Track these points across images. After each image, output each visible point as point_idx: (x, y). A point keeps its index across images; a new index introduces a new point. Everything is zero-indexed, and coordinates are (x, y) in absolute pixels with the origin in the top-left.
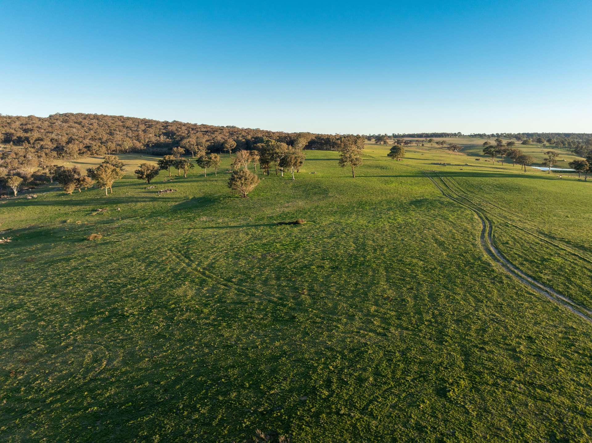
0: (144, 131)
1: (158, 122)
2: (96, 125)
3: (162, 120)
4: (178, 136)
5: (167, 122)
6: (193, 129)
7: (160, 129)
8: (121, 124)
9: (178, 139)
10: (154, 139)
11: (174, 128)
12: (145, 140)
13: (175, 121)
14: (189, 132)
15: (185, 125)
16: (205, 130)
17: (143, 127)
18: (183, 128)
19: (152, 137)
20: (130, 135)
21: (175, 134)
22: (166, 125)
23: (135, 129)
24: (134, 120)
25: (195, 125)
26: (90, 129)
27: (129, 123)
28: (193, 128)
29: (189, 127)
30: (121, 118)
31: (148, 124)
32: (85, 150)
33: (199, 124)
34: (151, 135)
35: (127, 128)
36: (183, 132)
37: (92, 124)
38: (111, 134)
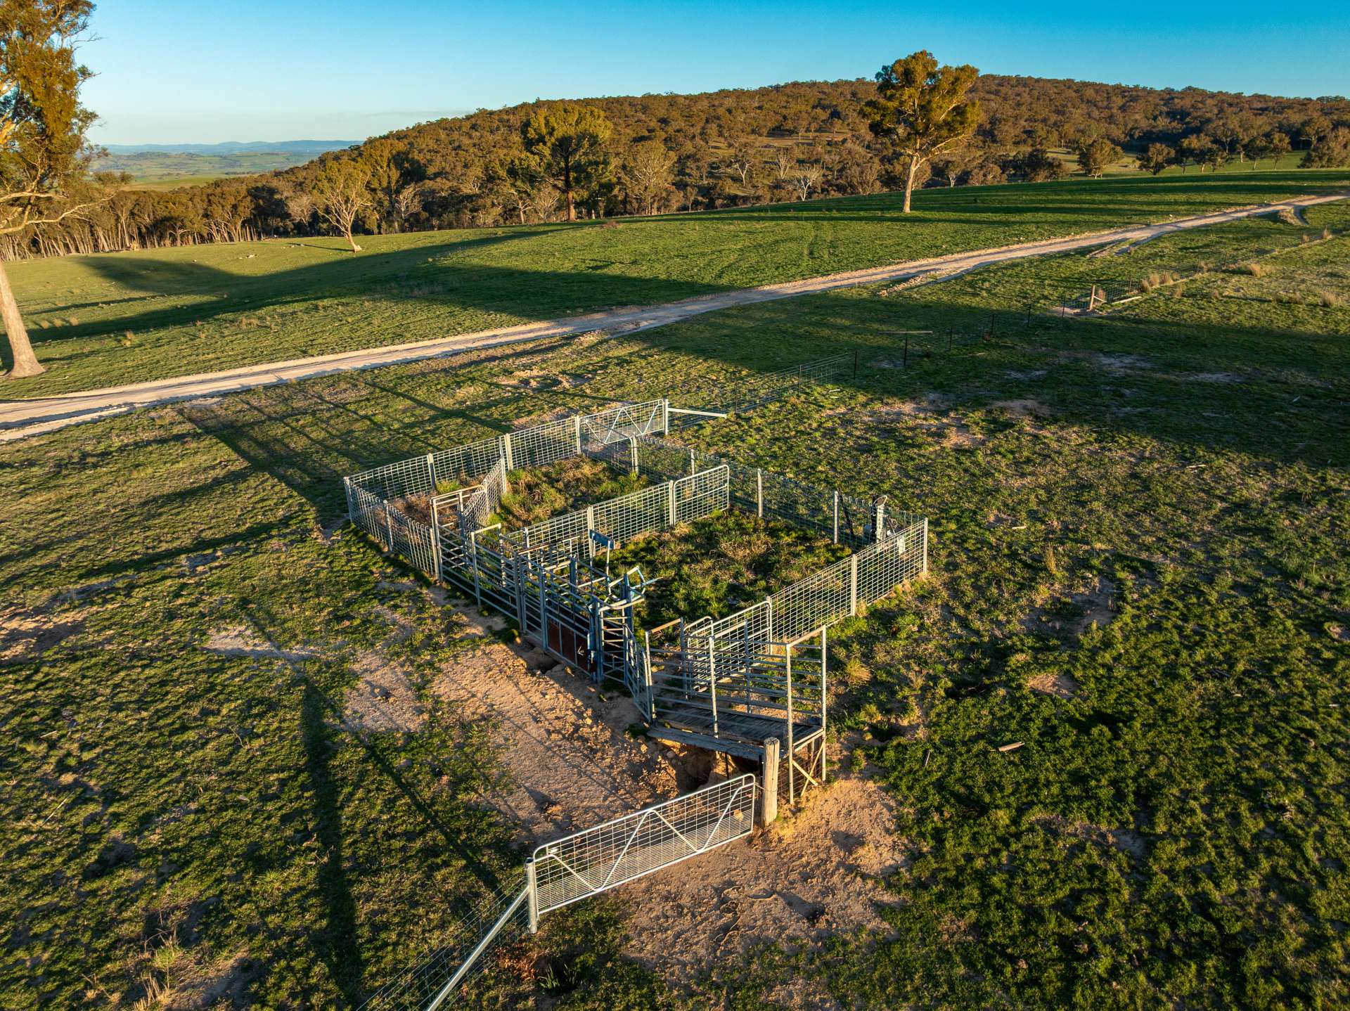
0: (1123, 108)
1: (1151, 92)
2: (1026, 96)
3: (1159, 87)
4: (1195, 118)
5: (1170, 91)
6: (1231, 105)
7: (1156, 105)
8: (1074, 94)
9: (1196, 123)
10: (1144, 124)
11: (1187, 103)
12: (1126, 125)
13: (1189, 88)
14: (1221, 111)
15: (1213, 96)
16: (1259, 106)
17: (1119, 101)
18: (1209, 102)
19: (1139, 119)
20: (1096, 114)
21: (1189, 114)
22: (1169, 96)
23: (1105, 103)
24: (1098, 88)
25: (1239, 96)
26: (1019, 104)
27: (1090, 93)
28: (1236, 102)
29: (1223, 102)
30: (1069, 84)
31: (1131, 96)
32: (1024, 136)
33: (1248, 93)
34: (1137, 117)
35: (1088, 101)
36: (1210, 109)
37: (1018, 95)
38: (1058, 112)
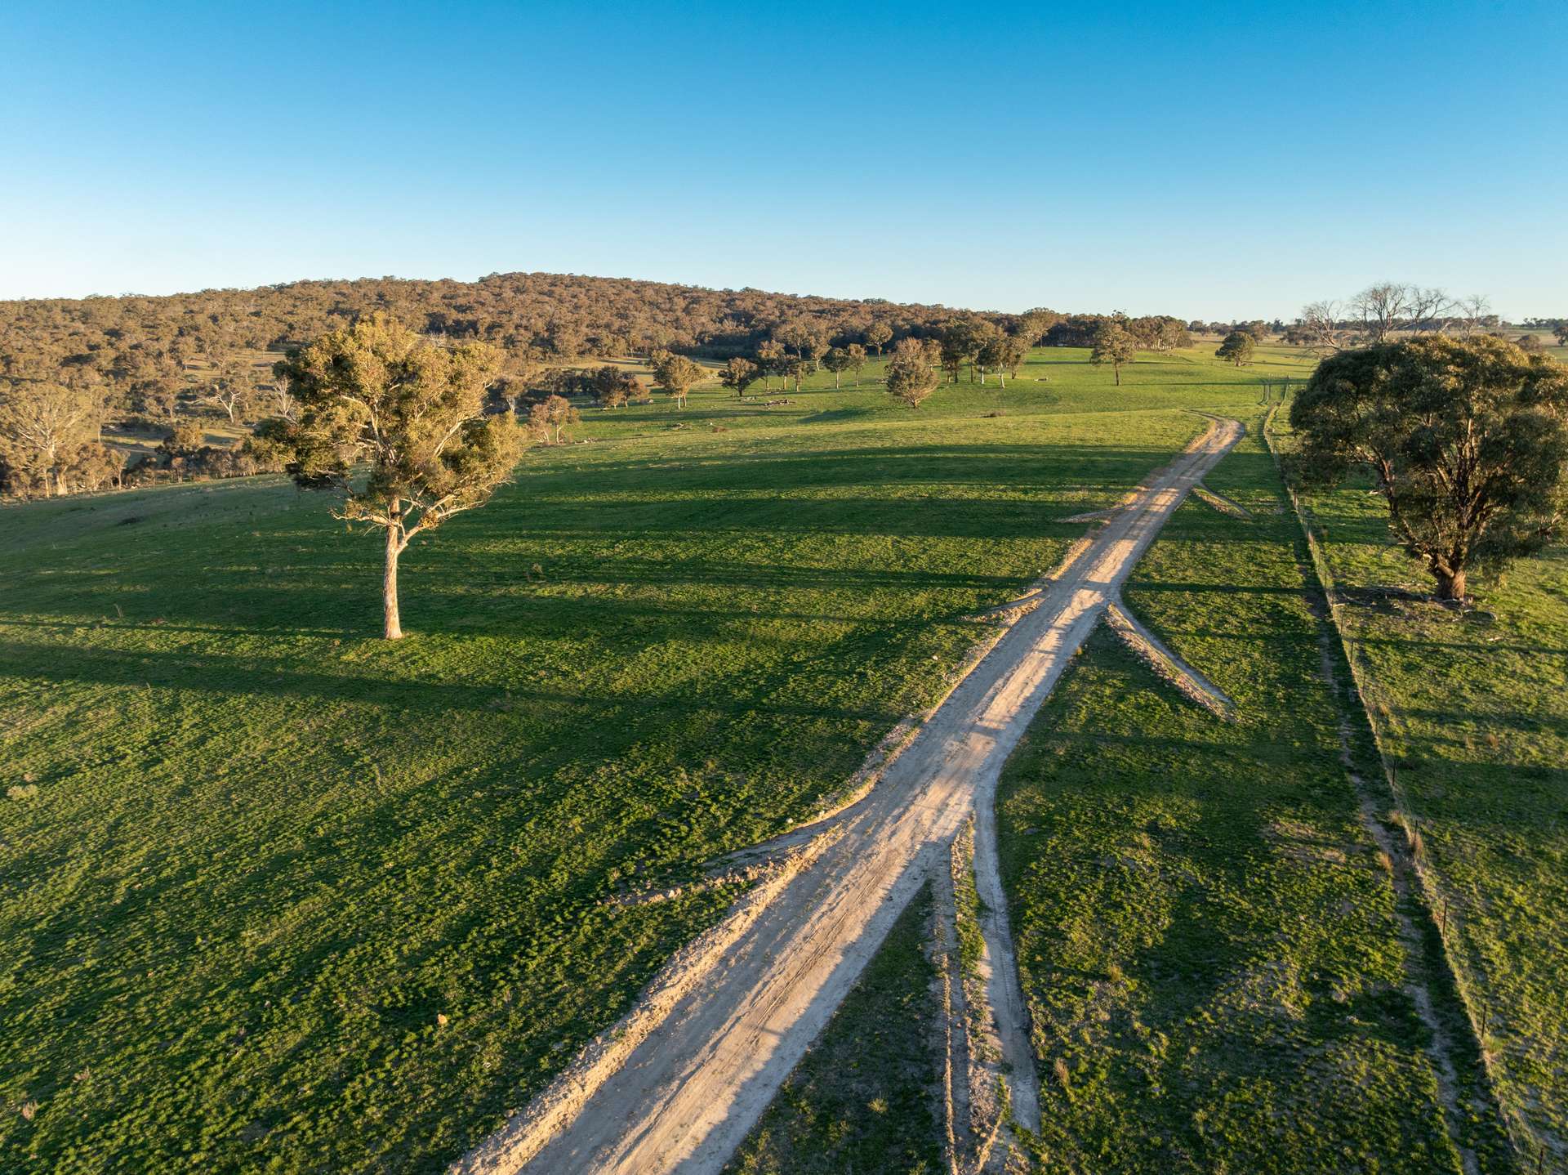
0: (686, 310)
1: (710, 293)
2: (583, 299)
3: (718, 287)
4: (761, 321)
5: (729, 292)
6: (790, 307)
7: (719, 307)
8: (634, 296)
9: (762, 326)
10: (712, 328)
11: (748, 305)
12: (693, 329)
13: (747, 289)
14: (782, 313)
15: (771, 297)
16: (817, 308)
17: (681, 303)
18: (769, 304)
19: (705, 322)
20: (661, 317)
21: (753, 317)
22: (729, 297)
23: (668, 306)
24: (658, 288)
25: (794, 297)
26: (577, 307)
27: (649, 294)
28: (789, 305)
29: (781, 303)
30: (626, 283)
31: (693, 297)
32: (589, 345)
33: (802, 295)
34: (703, 320)
35: (651, 303)
36: (771, 313)
37: (574, 296)
38: (622, 316)
